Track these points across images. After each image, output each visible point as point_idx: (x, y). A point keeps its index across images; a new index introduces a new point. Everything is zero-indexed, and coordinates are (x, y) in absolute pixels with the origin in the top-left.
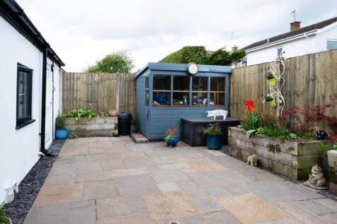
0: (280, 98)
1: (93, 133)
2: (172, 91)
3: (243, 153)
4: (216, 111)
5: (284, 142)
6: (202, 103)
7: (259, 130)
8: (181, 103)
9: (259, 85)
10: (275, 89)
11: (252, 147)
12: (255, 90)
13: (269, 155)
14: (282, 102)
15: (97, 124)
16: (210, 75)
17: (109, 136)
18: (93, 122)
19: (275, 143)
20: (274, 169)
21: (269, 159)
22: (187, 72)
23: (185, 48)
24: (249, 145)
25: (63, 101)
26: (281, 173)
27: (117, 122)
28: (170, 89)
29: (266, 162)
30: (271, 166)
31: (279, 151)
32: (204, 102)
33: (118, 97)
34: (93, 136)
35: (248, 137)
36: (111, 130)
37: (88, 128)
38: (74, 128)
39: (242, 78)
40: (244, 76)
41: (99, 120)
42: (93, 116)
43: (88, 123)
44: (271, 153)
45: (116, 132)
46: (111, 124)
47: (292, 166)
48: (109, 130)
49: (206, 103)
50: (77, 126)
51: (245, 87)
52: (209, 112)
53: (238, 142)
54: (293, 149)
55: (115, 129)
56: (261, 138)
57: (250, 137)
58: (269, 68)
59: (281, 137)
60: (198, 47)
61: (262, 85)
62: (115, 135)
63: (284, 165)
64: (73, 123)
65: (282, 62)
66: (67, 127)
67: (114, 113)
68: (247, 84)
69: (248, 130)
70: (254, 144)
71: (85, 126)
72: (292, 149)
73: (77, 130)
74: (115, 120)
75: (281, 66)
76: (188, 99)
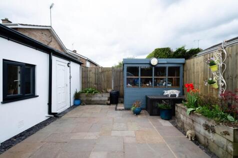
0: (222, 82)
1: (95, 102)
2: (140, 77)
3: (185, 126)
4: (171, 91)
5: (219, 124)
6: (162, 85)
7: (197, 109)
8: (148, 85)
9: (205, 71)
10: (218, 74)
11: (191, 122)
12: (201, 75)
13: (205, 134)
14: (224, 85)
15: (98, 97)
16: (167, 66)
17: (105, 105)
18: (95, 95)
19: (210, 124)
20: (209, 147)
21: (205, 137)
22: (150, 64)
23: (156, 50)
24: (189, 121)
25: (82, 83)
26: (216, 153)
27: (109, 96)
28: (138, 76)
29: (202, 139)
30: (207, 144)
31: (214, 132)
32: (164, 84)
33: (113, 81)
34: (95, 104)
35: (188, 114)
36: (106, 101)
37: (93, 99)
38: (85, 99)
39: (192, 66)
40: (194, 65)
41: (99, 95)
42: (95, 92)
43: (92, 96)
44: (207, 132)
45: (109, 102)
46: (105, 97)
47: (227, 151)
48: (105, 101)
49: (165, 85)
50: (87, 98)
51: (194, 73)
52: (165, 91)
53: (182, 116)
54: (229, 135)
55: (108, 100)
56: (198, 116)
57: (190, 114)
58: (212, 57)
59: (216, 119)
60: (164, 49)
61: (207, 71)
62: (108, 104)
63: (219, 147)
64: (84, 96)
65: (224, 50)
66: (82, 99)
67: (110, 90)
68: (196, 71)
69: (189, 108)
70: (193, 121)
71: (91, 98)
72: (226, 133)
73: (87, 100)
74: (108, 95)
75: (223, 54)
76: (152, 82)
